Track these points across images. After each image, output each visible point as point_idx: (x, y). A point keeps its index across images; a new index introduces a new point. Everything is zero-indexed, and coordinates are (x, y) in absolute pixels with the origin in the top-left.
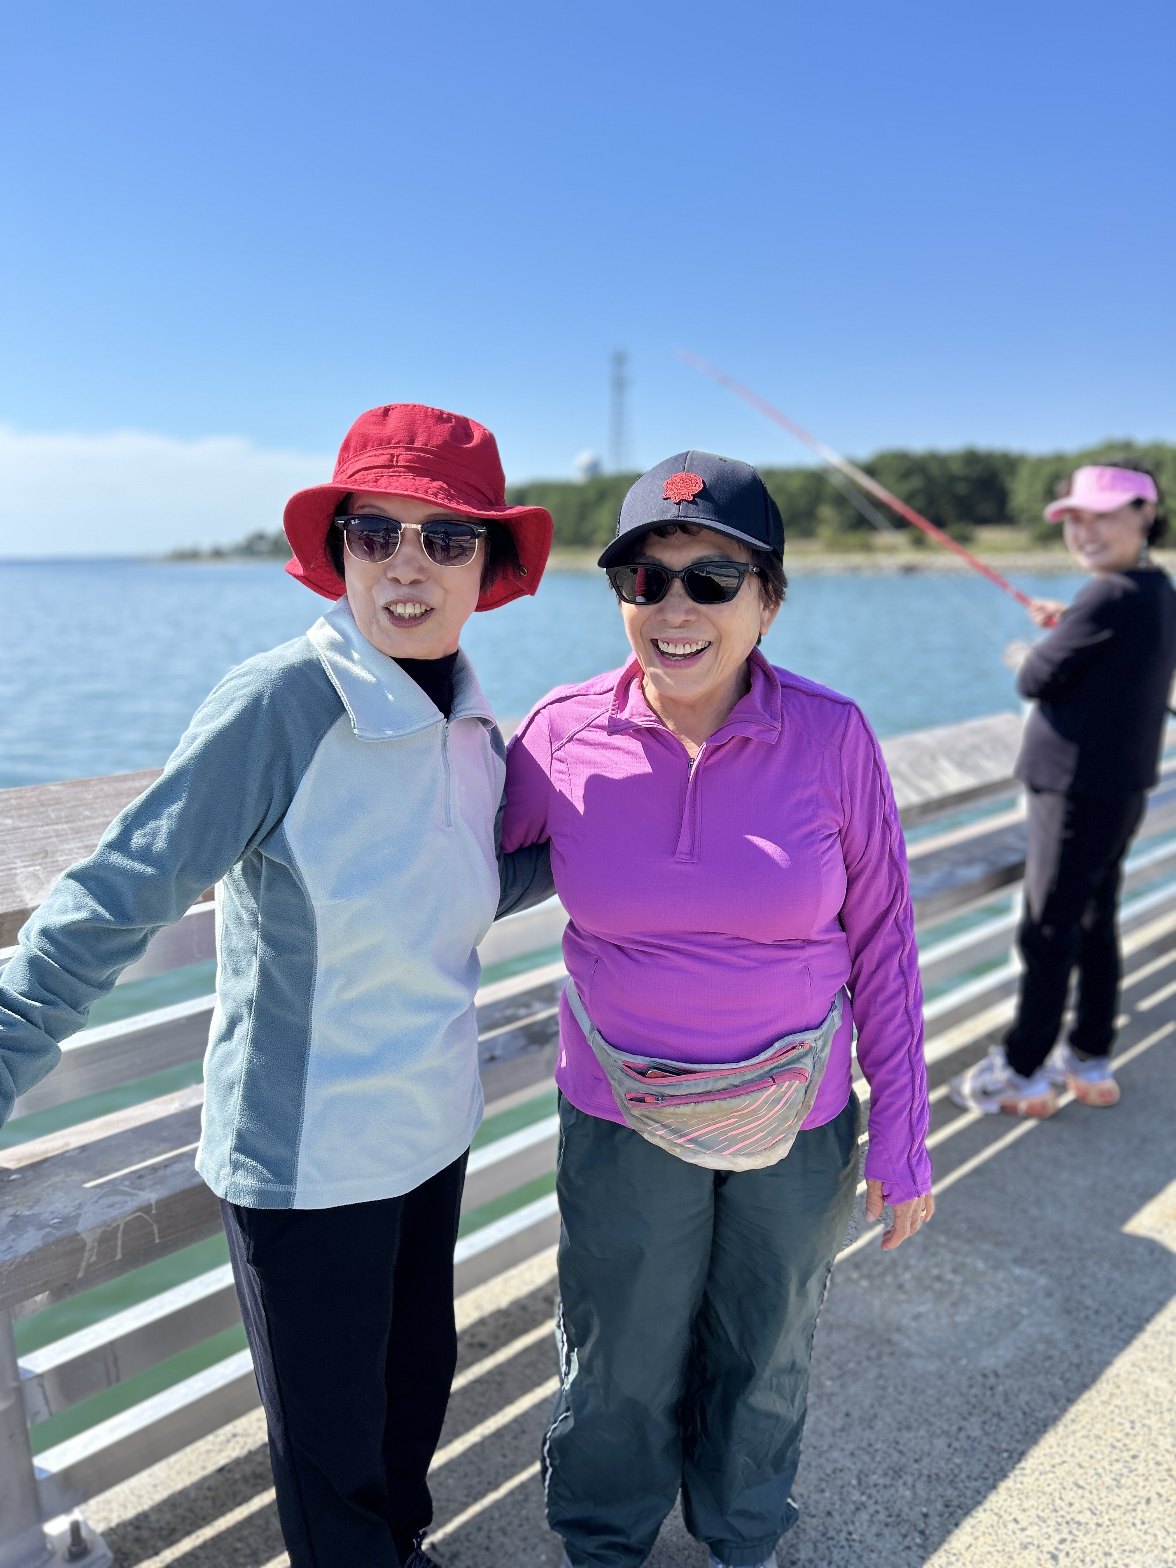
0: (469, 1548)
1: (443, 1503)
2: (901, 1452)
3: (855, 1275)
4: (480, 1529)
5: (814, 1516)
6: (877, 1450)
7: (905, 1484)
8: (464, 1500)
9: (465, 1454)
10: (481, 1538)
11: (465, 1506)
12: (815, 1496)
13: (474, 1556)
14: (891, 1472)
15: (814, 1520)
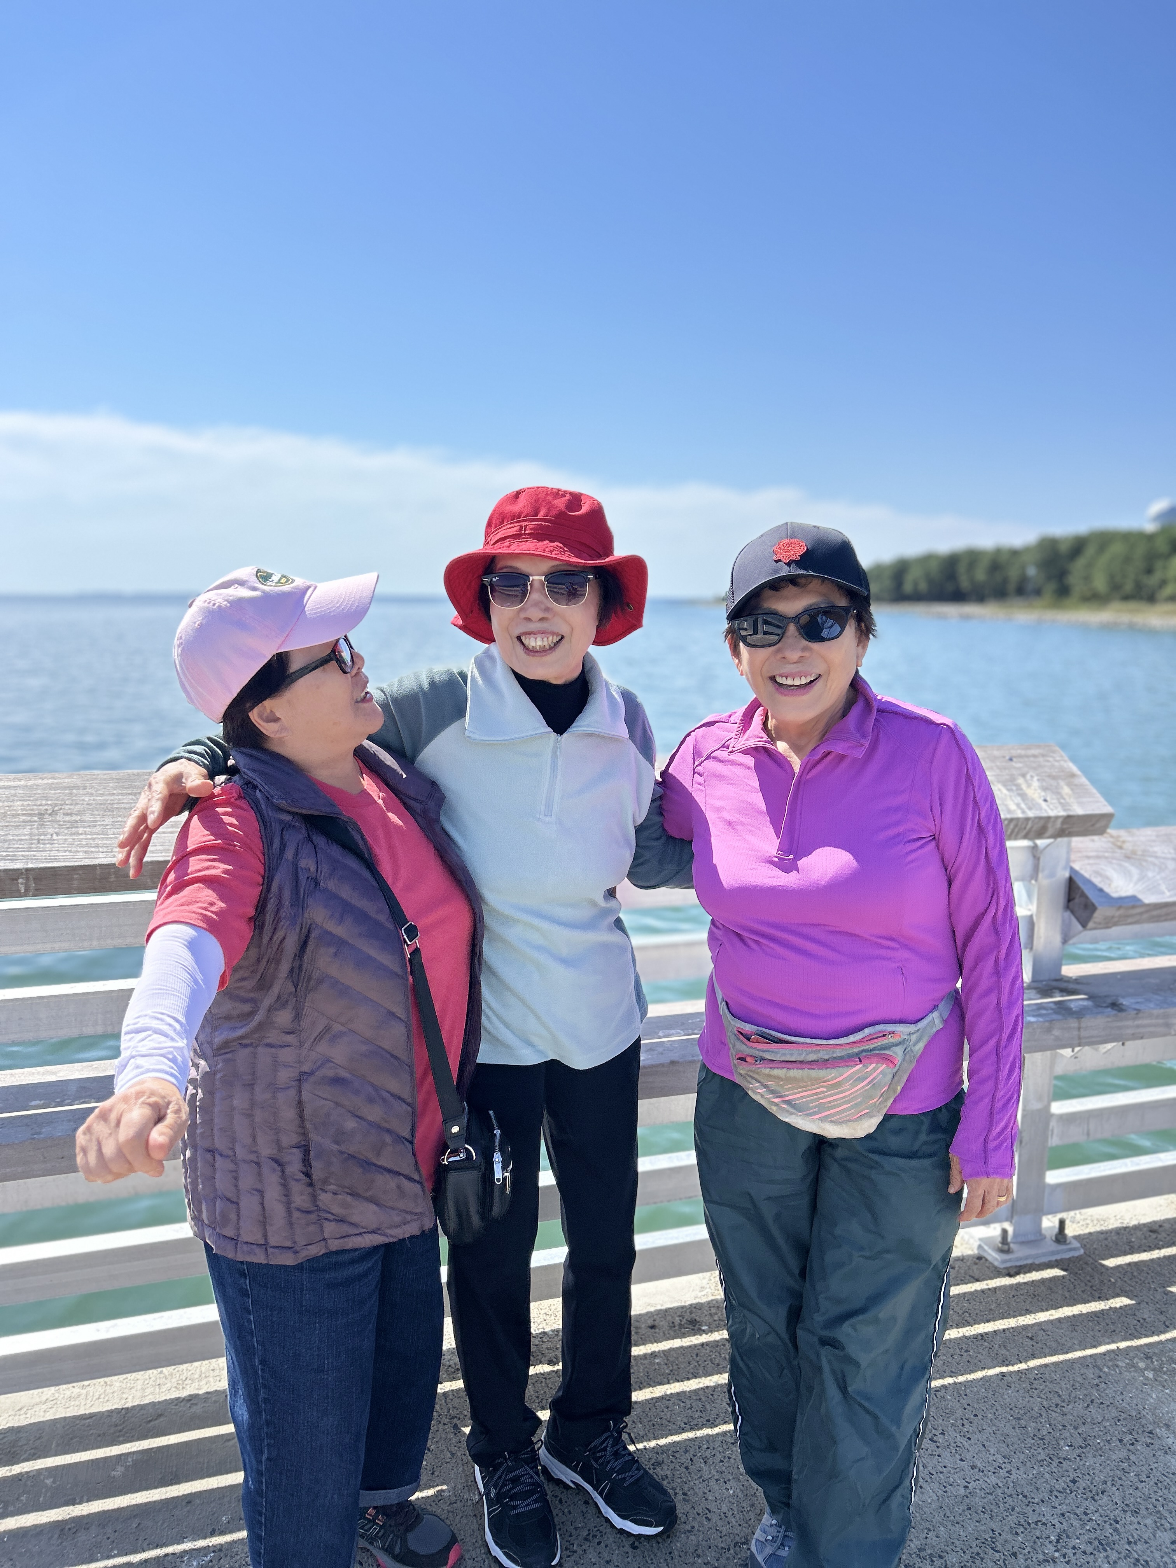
0: (672, 1462)
1: (664, 1422)
2: (1116, 1530)
3: (1142, 1365)
4: (686, 1451)
5: (997, 1551)
6: (1091, 1520)
7: (1107, 1557)
8: (683, 1425)
9: (695, 1392)
10: (685, 1459)
11: (683, 1430)
12: (1010, 1537)
13: (674, 1469)
14: (1097, 1543)
15: (997, 1555)
